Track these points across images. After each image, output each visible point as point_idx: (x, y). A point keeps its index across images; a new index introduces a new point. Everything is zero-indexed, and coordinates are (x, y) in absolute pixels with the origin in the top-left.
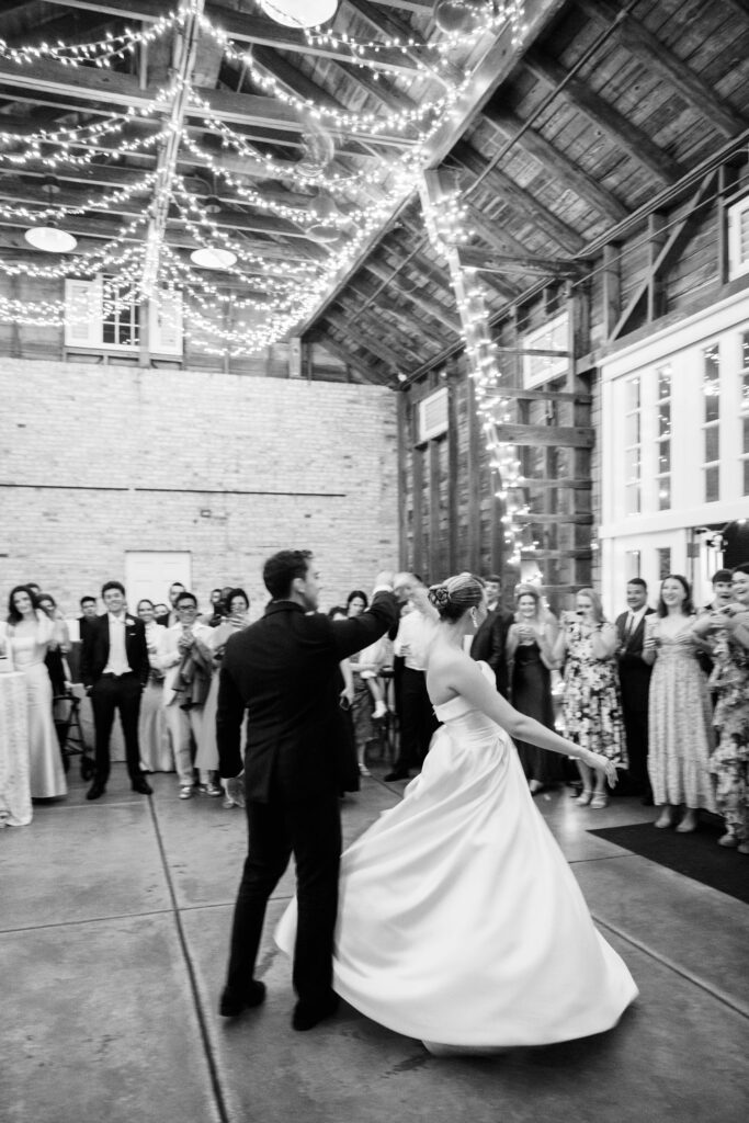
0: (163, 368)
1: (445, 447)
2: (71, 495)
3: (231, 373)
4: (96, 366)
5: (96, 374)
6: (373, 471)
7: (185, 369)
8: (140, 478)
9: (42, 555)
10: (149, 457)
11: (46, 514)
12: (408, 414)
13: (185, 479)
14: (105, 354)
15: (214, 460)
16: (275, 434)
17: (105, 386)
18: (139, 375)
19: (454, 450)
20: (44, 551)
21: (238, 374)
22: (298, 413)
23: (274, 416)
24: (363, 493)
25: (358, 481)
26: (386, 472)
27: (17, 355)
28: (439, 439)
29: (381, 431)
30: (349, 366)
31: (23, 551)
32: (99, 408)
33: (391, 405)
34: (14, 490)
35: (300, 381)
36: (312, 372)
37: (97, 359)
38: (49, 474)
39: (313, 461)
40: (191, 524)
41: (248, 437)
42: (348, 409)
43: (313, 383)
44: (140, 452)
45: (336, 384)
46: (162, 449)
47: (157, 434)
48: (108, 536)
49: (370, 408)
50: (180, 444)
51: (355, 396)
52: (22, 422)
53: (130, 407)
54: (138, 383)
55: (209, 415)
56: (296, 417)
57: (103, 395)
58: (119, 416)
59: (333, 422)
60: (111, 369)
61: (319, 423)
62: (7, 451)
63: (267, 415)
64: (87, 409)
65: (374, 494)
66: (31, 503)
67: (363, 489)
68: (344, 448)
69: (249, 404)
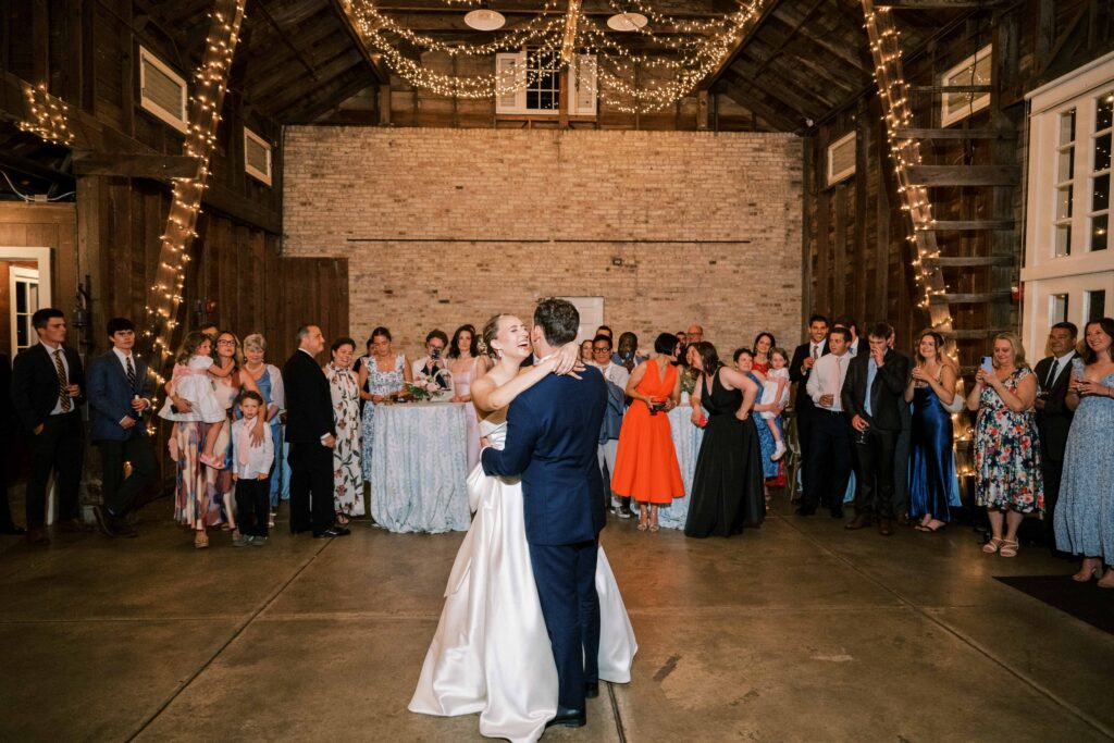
0: (580, 129)
1: (852, 192)
2: (501, 248)
3: (641, 129)
4: (521, 131)
5: (522, 138)
6: (778, 218)
7: (600, 129)
8: (559, 231)
9: (476, 301)
10: (567, 211)
11: (480, 265)
12: (814, 161)
13: (598, 230)
14: (530, 119)
15: (625, 212)
16: (683, 185)
17: (530, 148)
18: (558, 136)
19: (861, 194)
20: (478, 297)
21: (647, 129)
22: (704, 164)
23: (683, 167)
24: (767, 239)
25: (763, 227)
26: (791, 218)
27: (455, 125)
28: (848, 181)
29: (786, 178)
30: (755, 115)
31: (462, 298)
32: (524, 169)
33: (799, 150)
34: (453, 245)
35: (707, 133)
36: (719, 124)
37: (522, 124)
38: (482, 230)
39: (718, 209)
40: (604, 271)
41: (656, 189)
42: (754, 157)
43: (720, 133)
44: (559, 207)
45: (743, 133)
46: (579, 203)
47: (574, 189)
48: (531, 284)
49: (776, 155)
50: (595, 199)
51: (760, 144)
52: (459, 184)
53: (550, 166)
54: (558, 143)
55: (620, 170)
56: (703, 167)
57: (528, 157)
58: (541, 175)
59: (739, 171)
60: (534, 132)
61: (725, 172)
62: (448, 211)
63: (675, 167)
64: (514, 170)
65: (779, 240)
66: (467, 256)
67: (768, 235)
68: (749, 196)
69: (658, 157)
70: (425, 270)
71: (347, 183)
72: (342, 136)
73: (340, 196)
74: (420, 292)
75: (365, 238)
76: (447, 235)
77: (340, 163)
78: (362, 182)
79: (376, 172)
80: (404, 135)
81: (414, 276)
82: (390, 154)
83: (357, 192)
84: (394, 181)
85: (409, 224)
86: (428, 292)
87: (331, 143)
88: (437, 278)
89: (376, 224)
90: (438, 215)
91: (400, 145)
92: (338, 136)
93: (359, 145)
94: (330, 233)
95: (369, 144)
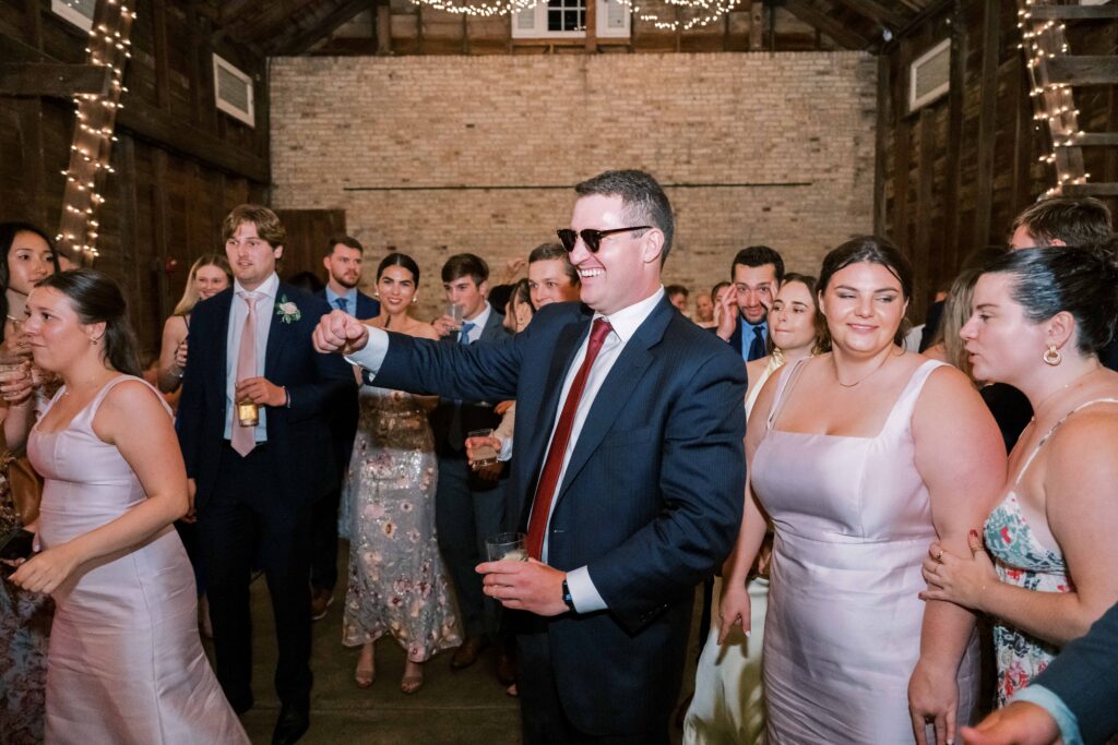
0: (610, 53)
1: (945, 113)
2: (519, 195)
3: (683, 51)
4: (541, 57)
5: (542, 65)
6: (846, 154)
7: (634, 52)
10: (595, 151)
11: (494, 216)
12: (893, 81)
14: (551, 44)
15: (663, 151)
16: (732, 118)
17: (551, 77)
18: (585, 62)
19: (955, 117)
20: (493, 253)
21: (690, 52)
22: (757, 92)
23: (732, 96)
24: (832, 180)
25: (827, 166)
26: (861, 154)
27: (464, 52)
28: (936, 105)
29: (857, 106)
30: (818, 31)
32: (545, 102)
33: (872, 73)
34: (463, 193)
35: (762, 54)
36: (777, 43)
37: (543, 50)
38: (496, 175)
39: (774, 146)
41: (701, 123)
42: (817, 82)
43: (777, 55)
44: (586, 146)
45: (804, 53)
46: (609, 141)
47: (604, 125)
49: (844, 79)
50: (627, 136)
51: (825, 66)
52: (470, 122)
53: (576, 98)
54: (584, 71)
55: (658, 102)
56: (756, 96)
57: (549, 88)
58: (565, 109)
59: (800, 100)
60: (557, 59)
61: (783, 101)
62: (457, 153)
63: (722, 97)
64: (534, 103)
65: (845, 181)
66: (480, 205)
67: (833, 175)
68: (811, 129)
69: (703, 85)
70: (433, 222)
71: (342, 122)
72: (335, 68)
73: (335, 138)
74: (427, 248)
75: (364, 186)
76: (457, 181)
77: (334, 99)
78: (359, 121)
79: (376, 110)
80: (406, 65)
81: (420, 229)
82: (391, 89)
83: (354, 132)
84: (396, 118)
85: (413, 169)
86: (437, 248)
87: (324, 76)
88: (447, 232)
89: (376, 170)
90: (446, 158)
91: (401, 77)
92: (330, 68)
93: (354, 78)
94: (325, 181)
95: (366, 77)
